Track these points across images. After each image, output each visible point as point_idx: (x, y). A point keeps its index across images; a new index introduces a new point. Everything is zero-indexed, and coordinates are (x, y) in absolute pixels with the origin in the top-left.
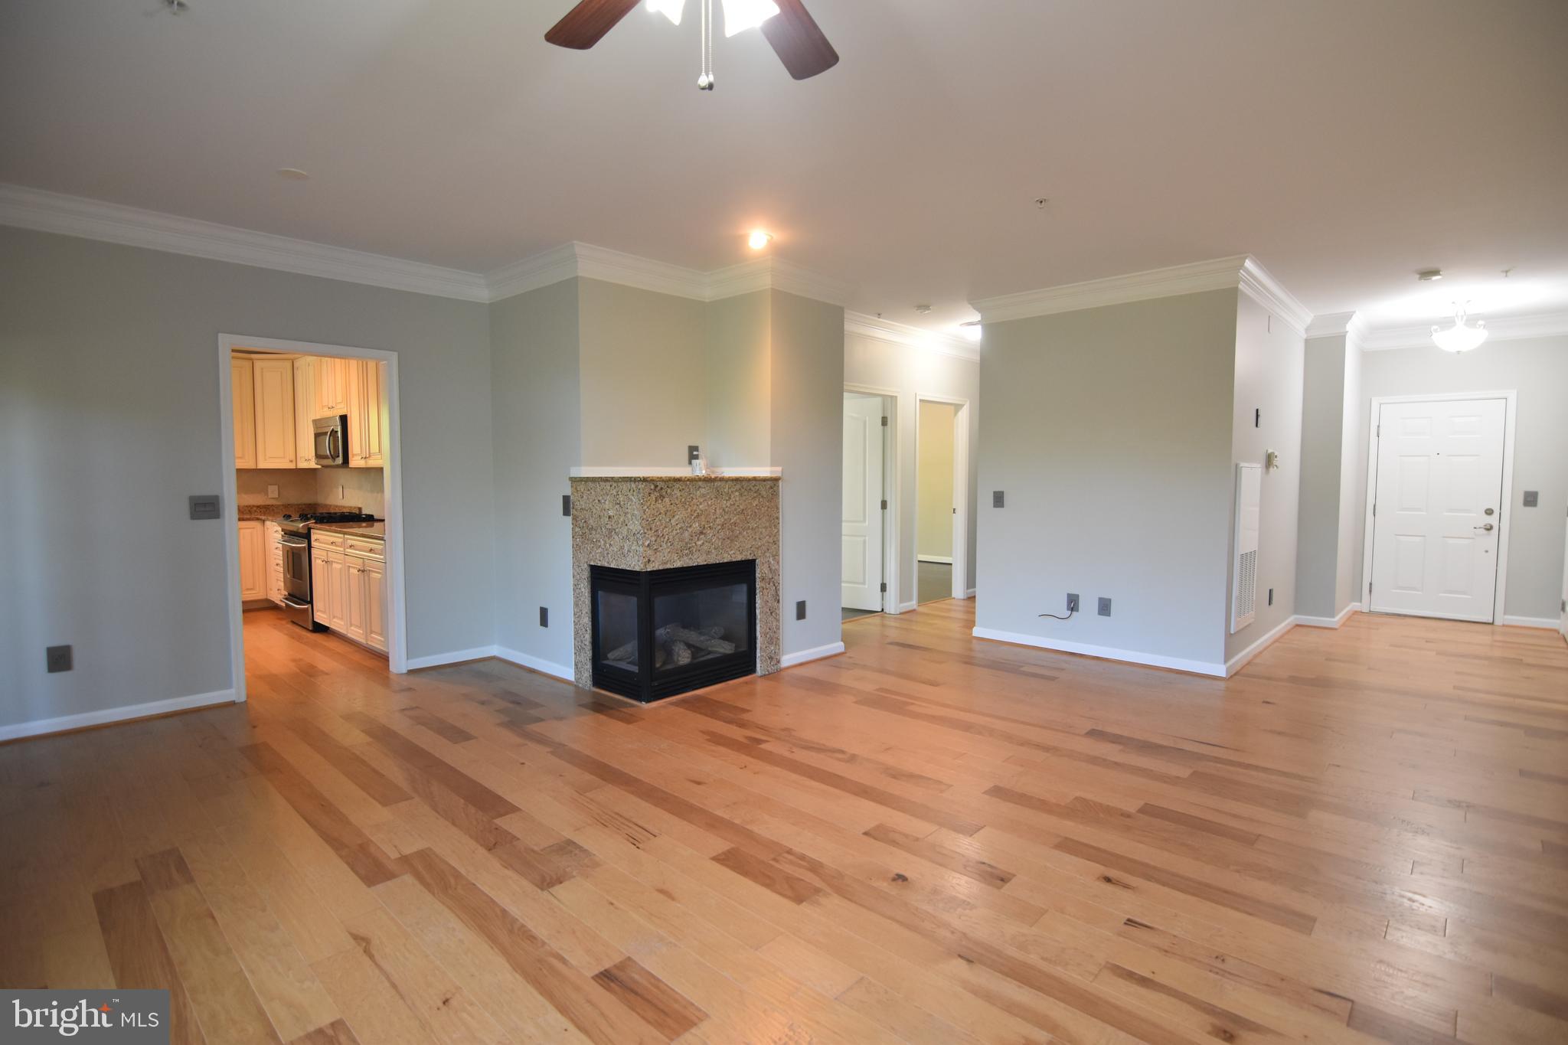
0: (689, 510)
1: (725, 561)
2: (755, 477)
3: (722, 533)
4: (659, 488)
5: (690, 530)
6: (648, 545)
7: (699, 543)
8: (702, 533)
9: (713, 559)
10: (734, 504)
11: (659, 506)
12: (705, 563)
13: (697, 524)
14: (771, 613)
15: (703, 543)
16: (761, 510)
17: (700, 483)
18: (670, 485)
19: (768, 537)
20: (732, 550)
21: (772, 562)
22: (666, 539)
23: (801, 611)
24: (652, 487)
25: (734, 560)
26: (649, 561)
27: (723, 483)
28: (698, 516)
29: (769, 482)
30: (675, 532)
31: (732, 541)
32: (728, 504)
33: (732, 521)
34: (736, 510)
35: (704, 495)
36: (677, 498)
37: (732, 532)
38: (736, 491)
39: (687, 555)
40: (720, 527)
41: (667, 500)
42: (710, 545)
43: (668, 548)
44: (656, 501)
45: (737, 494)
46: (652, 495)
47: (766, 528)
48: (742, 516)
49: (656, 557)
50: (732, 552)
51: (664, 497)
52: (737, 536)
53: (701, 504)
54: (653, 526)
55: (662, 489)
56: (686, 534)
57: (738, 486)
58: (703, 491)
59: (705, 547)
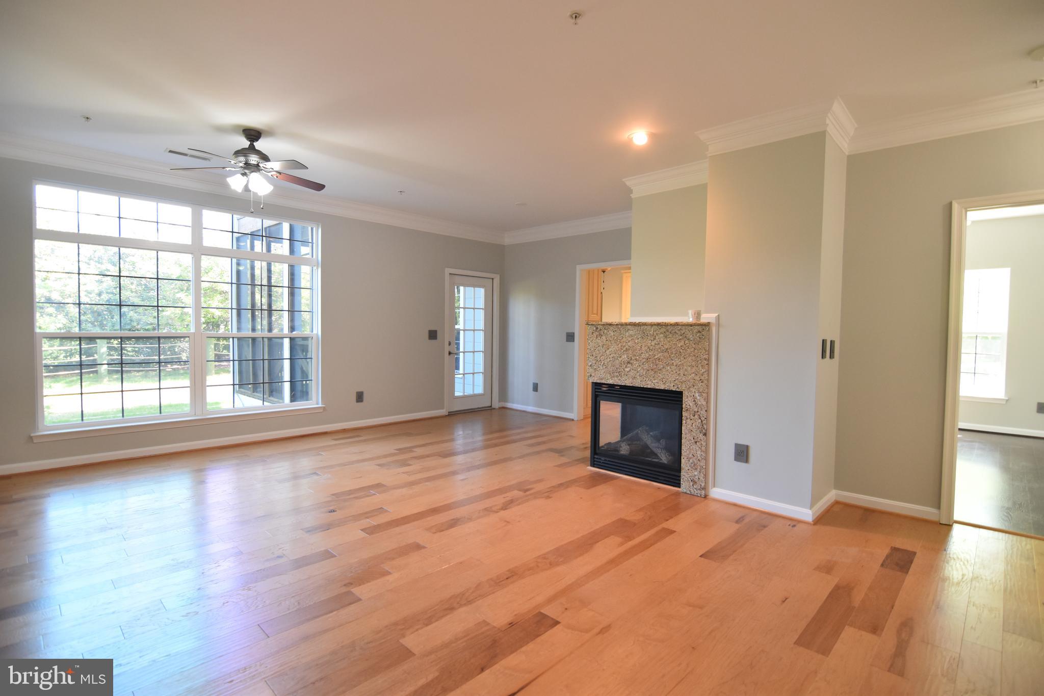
0: (620, 345)
1: (649, 387)
2: (677, 323)
3: (647, 365)
4: (599, 329)
5: (620, 359)
6: (591, 365)
7: (627, 369)
8: (629, 363)
9: (638, 383)
10: (659, 344)
11: (599, 341)
12: (631, 385)
13: (626, 356)
14: (696, 442)
15: (630, 370)
16: (686, 350)
17: (629, 327)
18: (607, 328)
19: (693, 375)
20: (655, 380)
21: (698, 398)
22: (602, 363)
23: (742, 453)
24: (595, 329)
25: (657, 388)
26: (591, 375)
27: (649, 328)
28: (627, 350)
29: (696, 327)
30: (609, 360)
31: (655, 372)
32: (653, 343)
33: (656, 357)
34: (660, 348)
35: (631, 336)
36: (611, 336)
37: (657, 365)
38: (661, 333)
39: (617, 376)
40: (644, 360)
41: (604, 337)
42: (635, 372)
43: (603, 369)
44: (597, 337)
45: (662, 335)
46: (594, 334)
47: (692, 366)
48: (666, 354)
49: (595, 374)
50: (656, 381)
51: (602, 336)
52: (661, 369)
53: (629, 342)
54: (594, 354)
55: (601, 330)
56: (617, 362)
57: (663, 330)
58: (631, 332)
59: (632, 373)
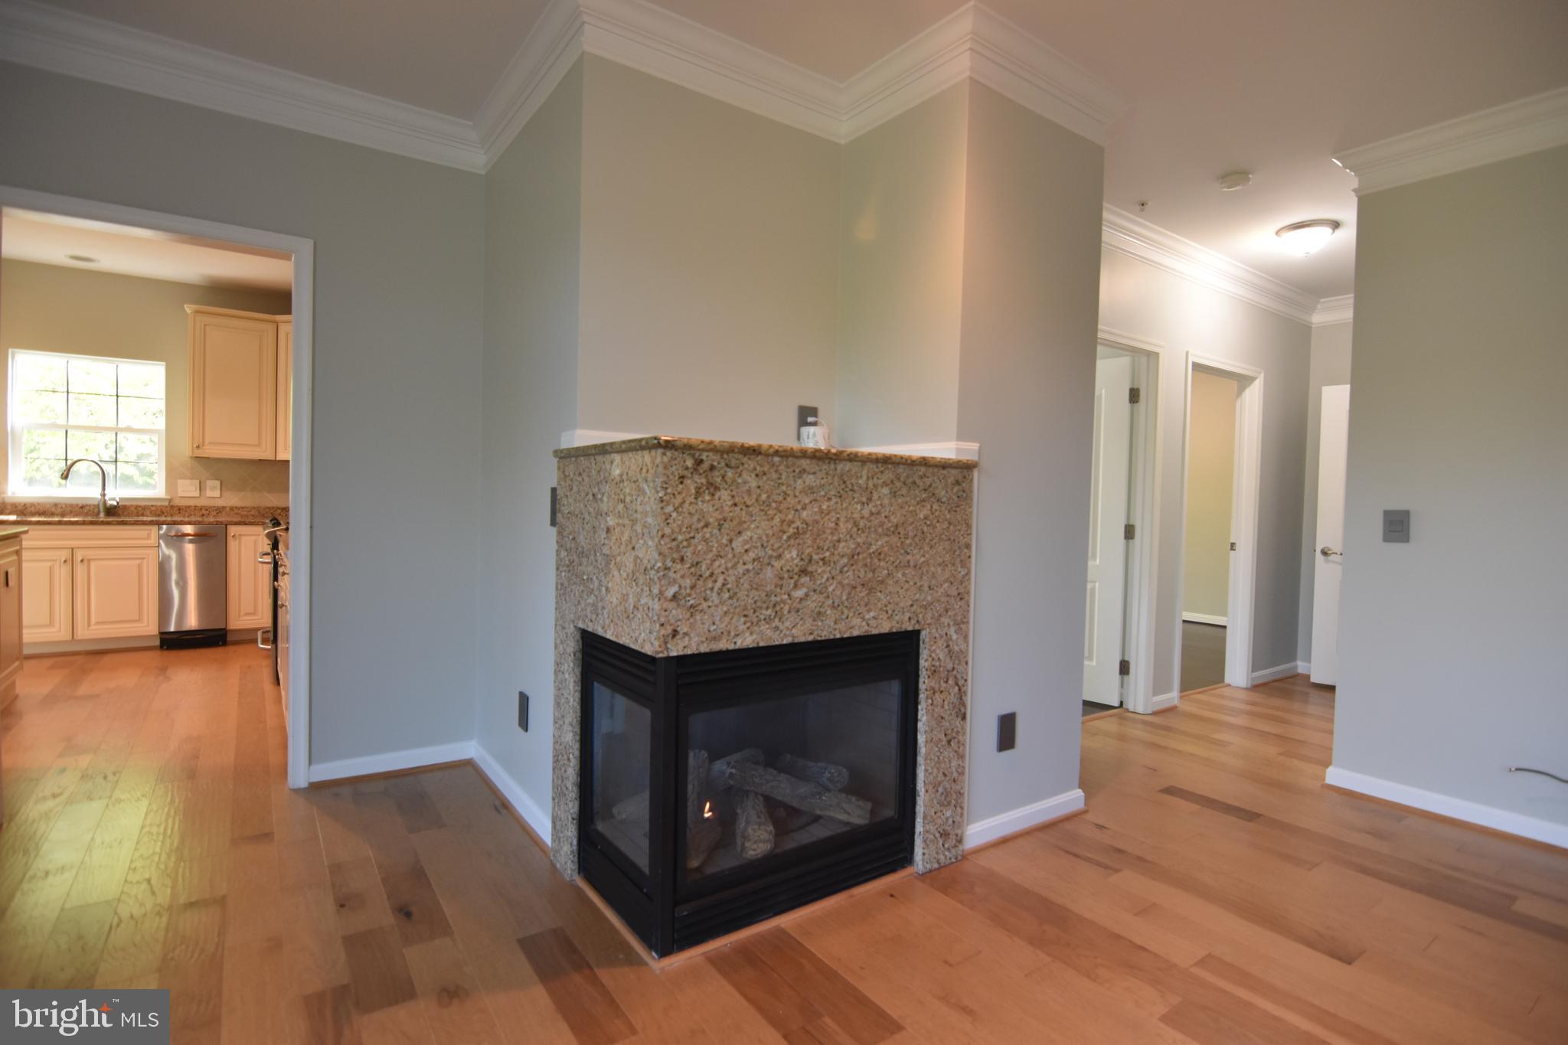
0: (777, 520)
1: (856, 633)
2: (924, 458)
3: (850, 573)
4: (705, 466)
5: (777, 564)
6: (675, 597)
7: (799, 593)
8: (804, 572)
9: (831, 628)
10: (878, 513)
11: (707, 508)
12: (810, 638)
13: (794, 553)
14: (949, 742)
15: (807, 595)
16: (935, 527)
17: (805, 463)
18: (733, 463)
19: (946, 585)
20: (869, 611)
21: (955, 637)
22: (719, 584)
23: (1007, 733)
24: (690, 463)
25: (875, 632)
26: (675, 633)
27: (854, 467)
28: (797, 534)
29: (953, 472)
30: (741, 569)
31: (871, 591)
32: (866, 512)
33: (873, 548)
34: (881, 524)
35: (811, 490)
36: (749, 492)
37: (874, 571)
38: (885, 484)
39: (768, 620)
40: (845, 560)
41: (724, 494)
42: (821, 598)
43: (722, 603)
44: (698, 493)
45: (885, 491)
46: (688, 482)
47: (943, 565)
48: (894, 539)
49: (692, 626)
50: (872, 614)
51: (717, 488)
52: (882, 582)
53: (804, 508)
54: (688, 553)
55: (712, 468)
56: (769, 573)
57: (888, 475)
58: (810, 479)
59: (810, 605)
